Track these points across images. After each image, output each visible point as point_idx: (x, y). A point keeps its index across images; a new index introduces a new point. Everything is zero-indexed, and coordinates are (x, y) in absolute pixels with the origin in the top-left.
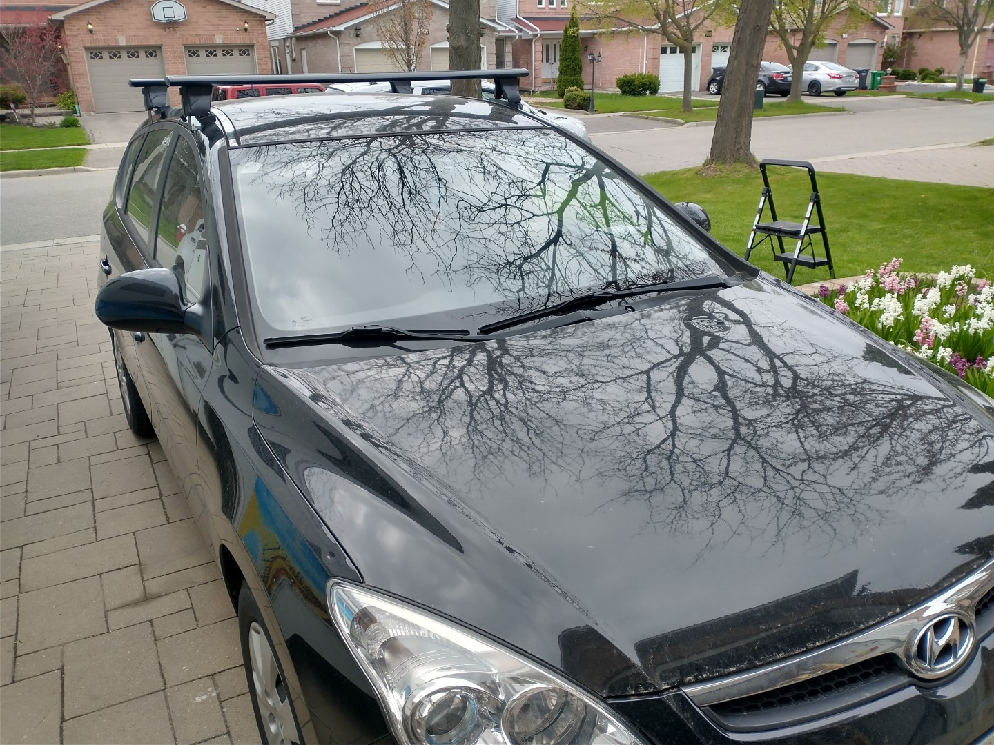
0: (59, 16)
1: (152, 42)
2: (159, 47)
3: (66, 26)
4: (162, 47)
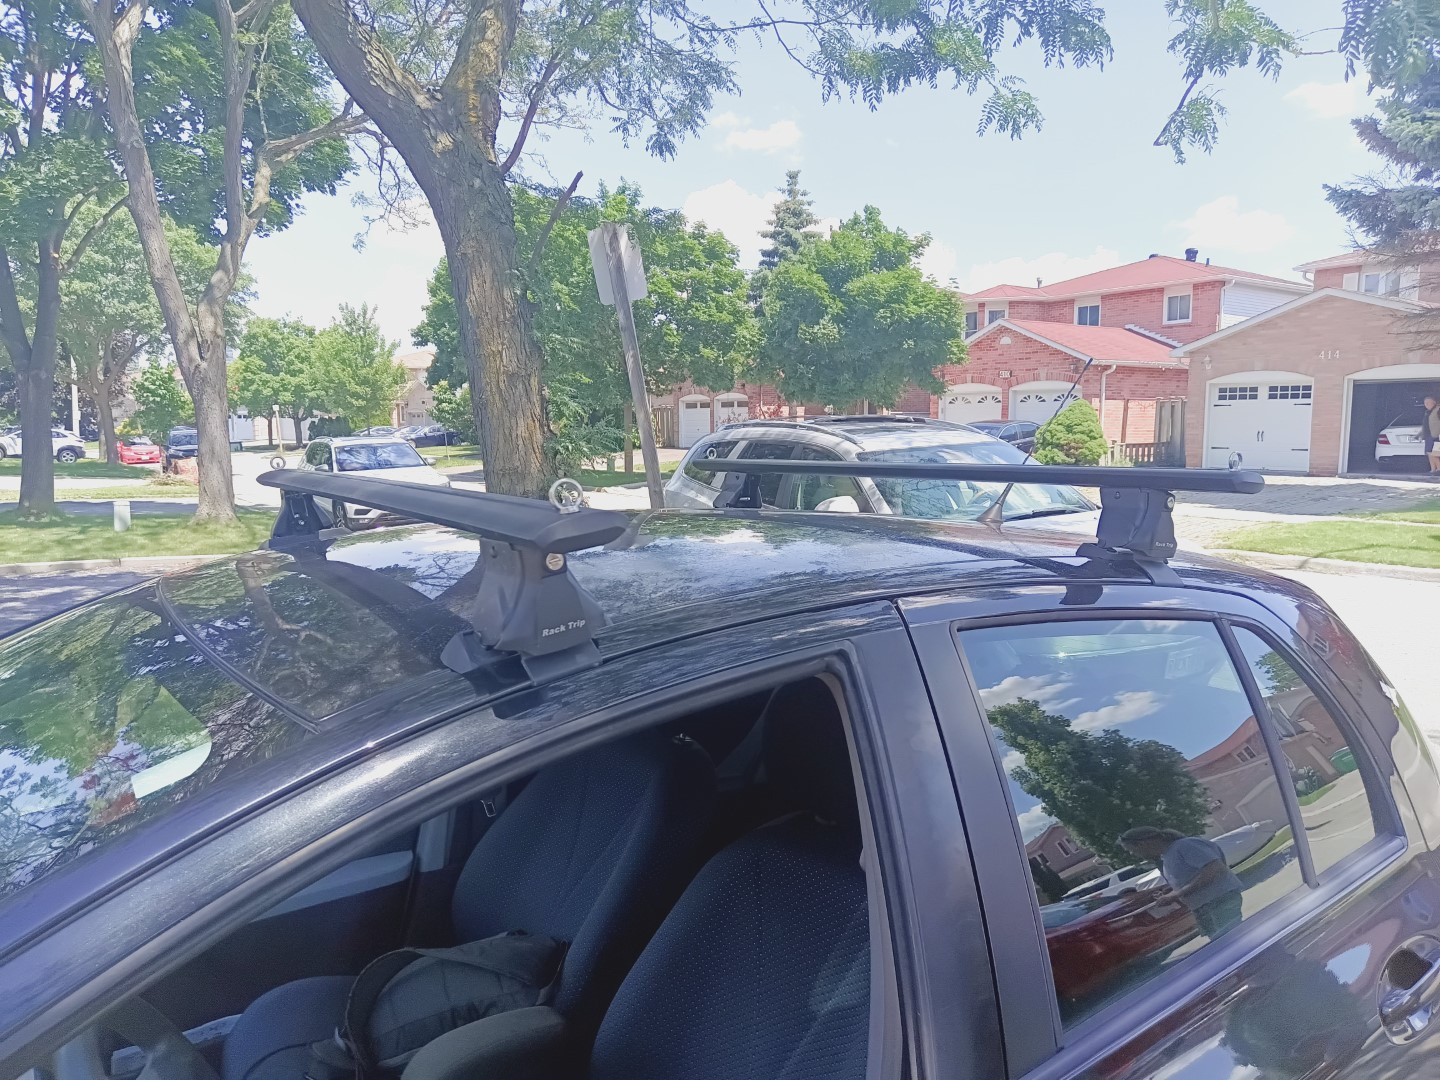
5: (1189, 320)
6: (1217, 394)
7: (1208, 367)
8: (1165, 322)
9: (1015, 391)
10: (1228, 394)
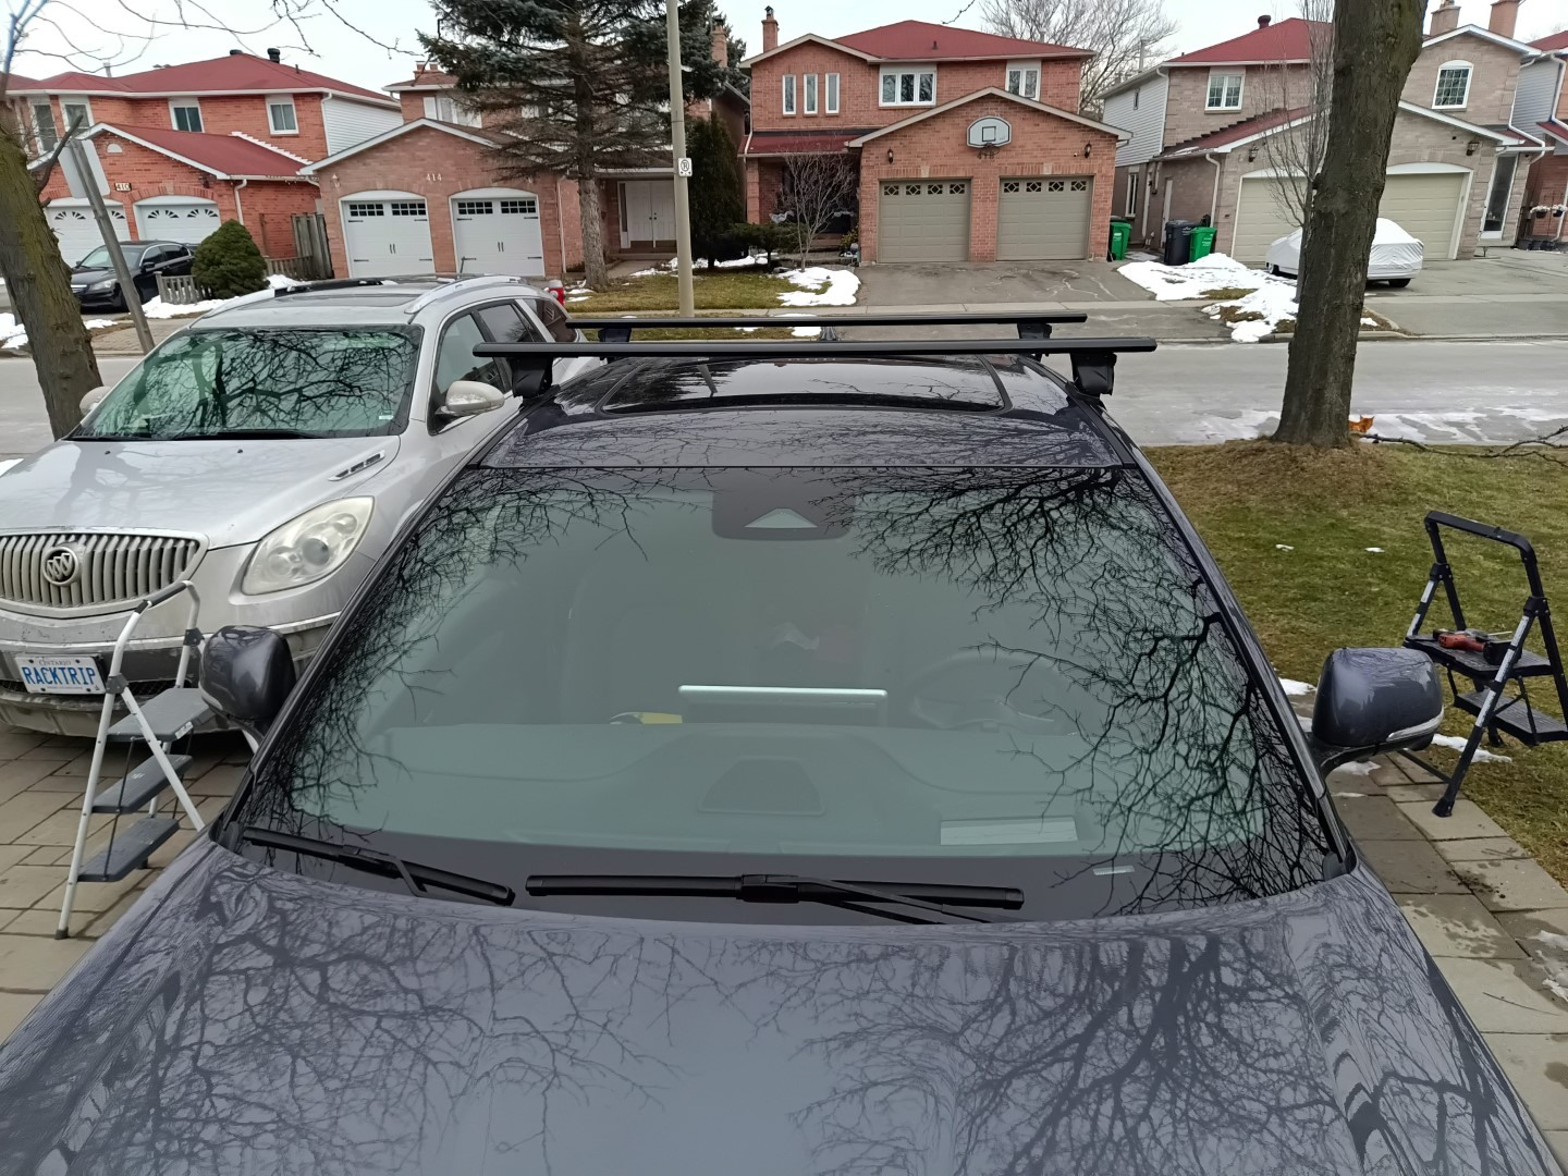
0: (857, 143)
1: (961, 174)
2: (969, 180)
3: (864, 154)
4: (974, 181)
5: (296, 132)
6: (348, 211)
7: (337, 185)
8: (273, 132)
9: (140, 206)
10: (359, 209)
